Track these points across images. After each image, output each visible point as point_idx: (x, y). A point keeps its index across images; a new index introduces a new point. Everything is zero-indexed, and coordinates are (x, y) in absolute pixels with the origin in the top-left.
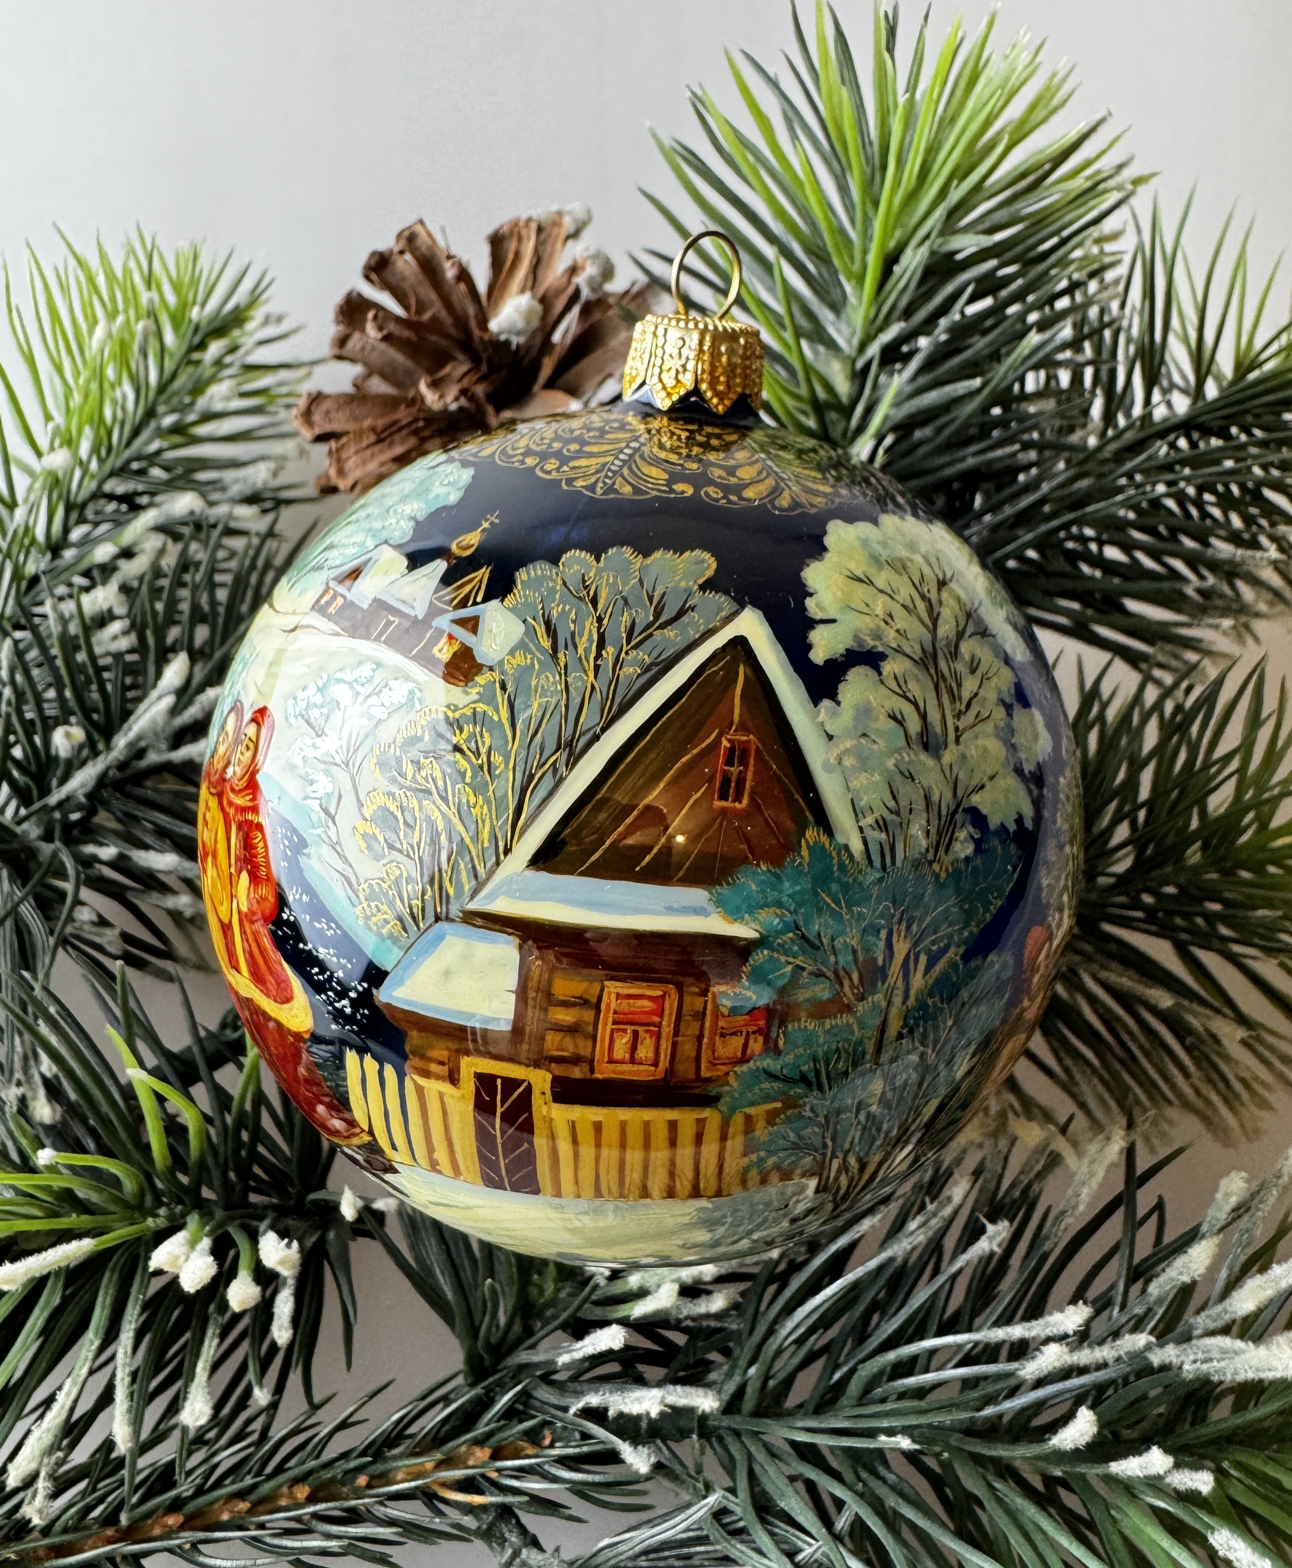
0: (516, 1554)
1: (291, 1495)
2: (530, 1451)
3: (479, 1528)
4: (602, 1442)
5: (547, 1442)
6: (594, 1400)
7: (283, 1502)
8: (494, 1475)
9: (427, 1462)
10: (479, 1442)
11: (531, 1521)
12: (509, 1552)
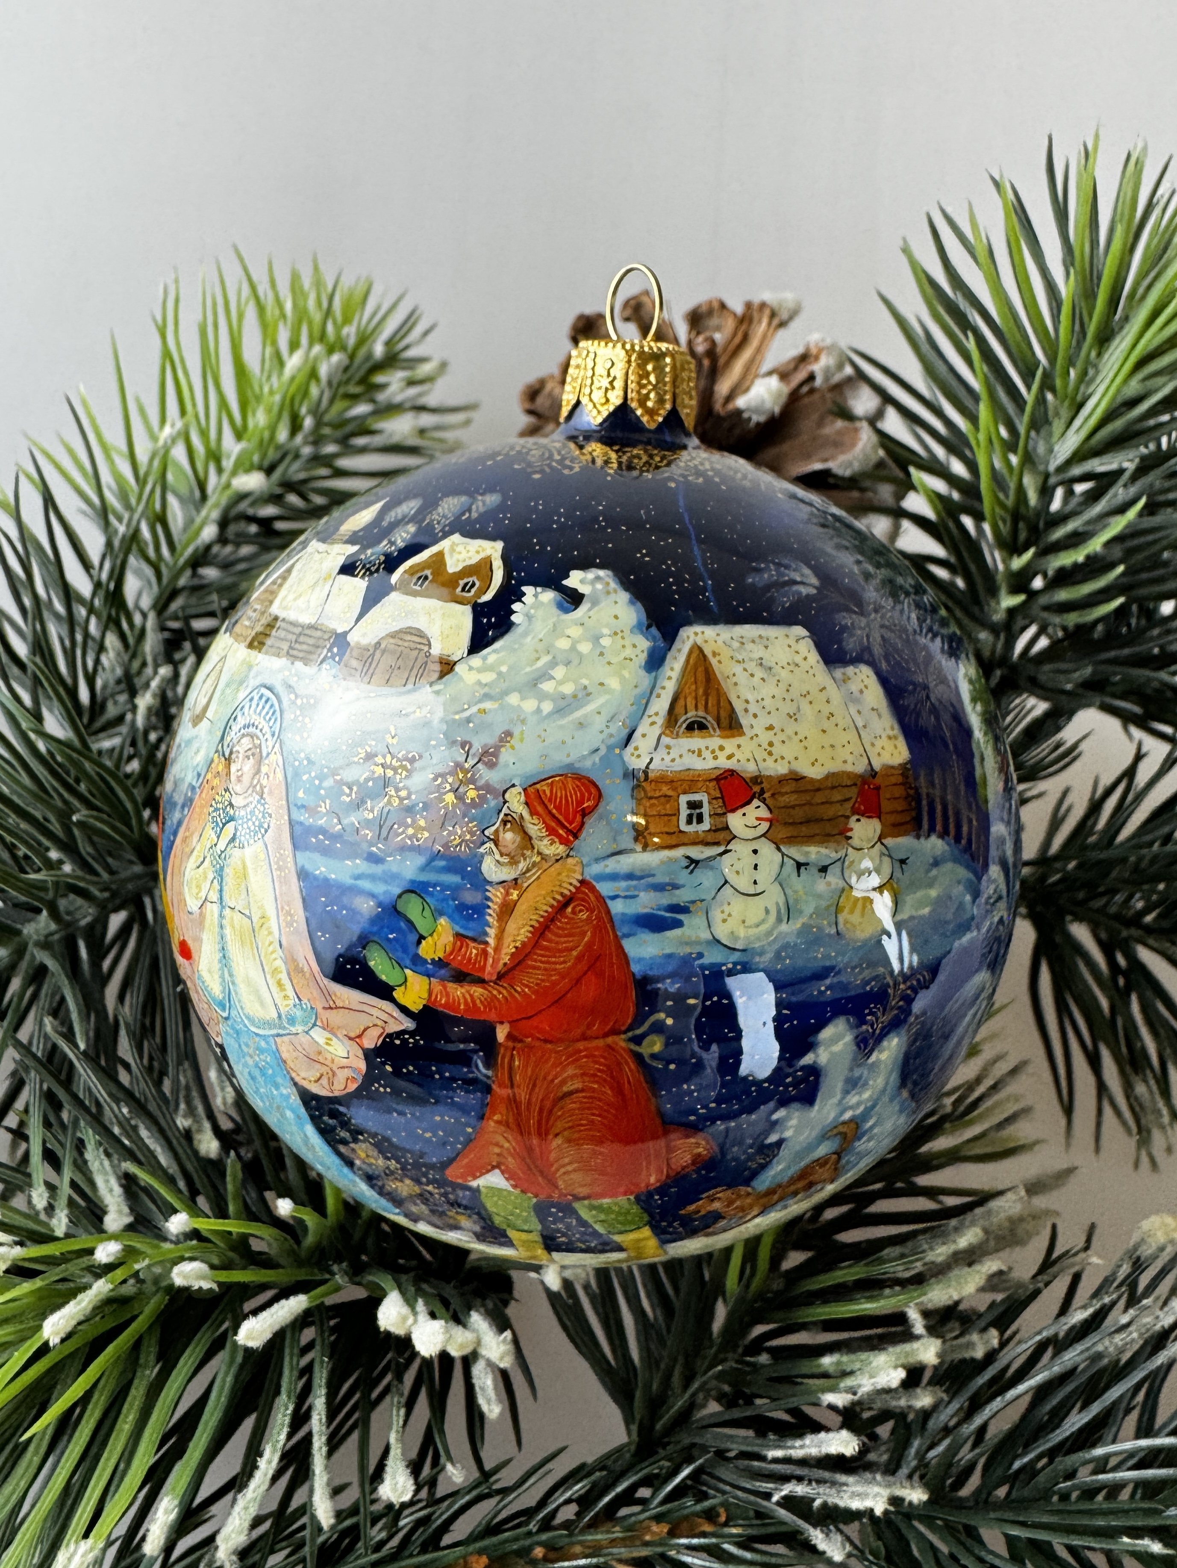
1: (466, 1564)
2: (708, 1528)
5: (723, 1521)
6: (800, 1489)
8: (672, 1553)
9: (604, 1539)
10: (658, 1518)
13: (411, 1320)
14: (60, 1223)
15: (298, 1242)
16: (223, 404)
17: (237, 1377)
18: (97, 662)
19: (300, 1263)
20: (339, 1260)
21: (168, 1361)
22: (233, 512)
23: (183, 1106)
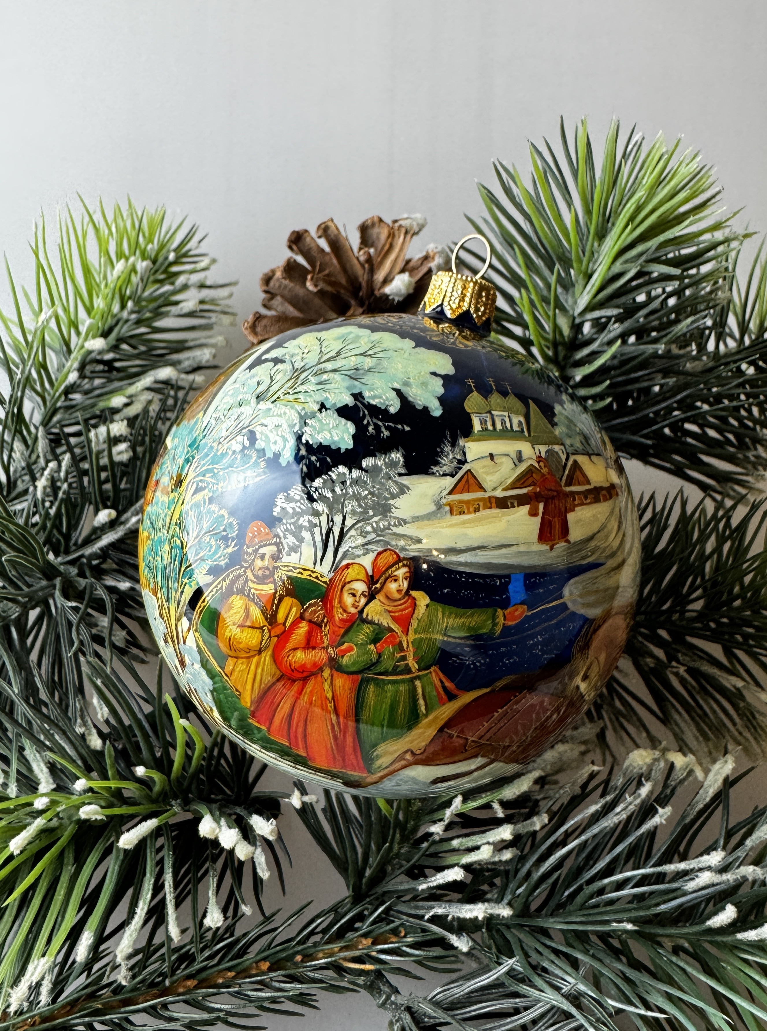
0: (388, 998)
1: (258, 967)
2: (394, 940)
3: (365, 984)
4: (436, 933)
5: (403, 934)
6: (442, 911)
7: (254, 972)
8: (374, 954)
9: (335, 947)
10: (365, 935)
11: (393, 979)
12: (384, 997)
13: (218, 830)
14: (12, 791)
15: (151, 789)
16: (77, 292)
17: (120, 867)
18: (10, 457)
19: (153, 801)
20: (176, 798)
21: (80, 863)
22: (88, 359)
23: (79, 721)
